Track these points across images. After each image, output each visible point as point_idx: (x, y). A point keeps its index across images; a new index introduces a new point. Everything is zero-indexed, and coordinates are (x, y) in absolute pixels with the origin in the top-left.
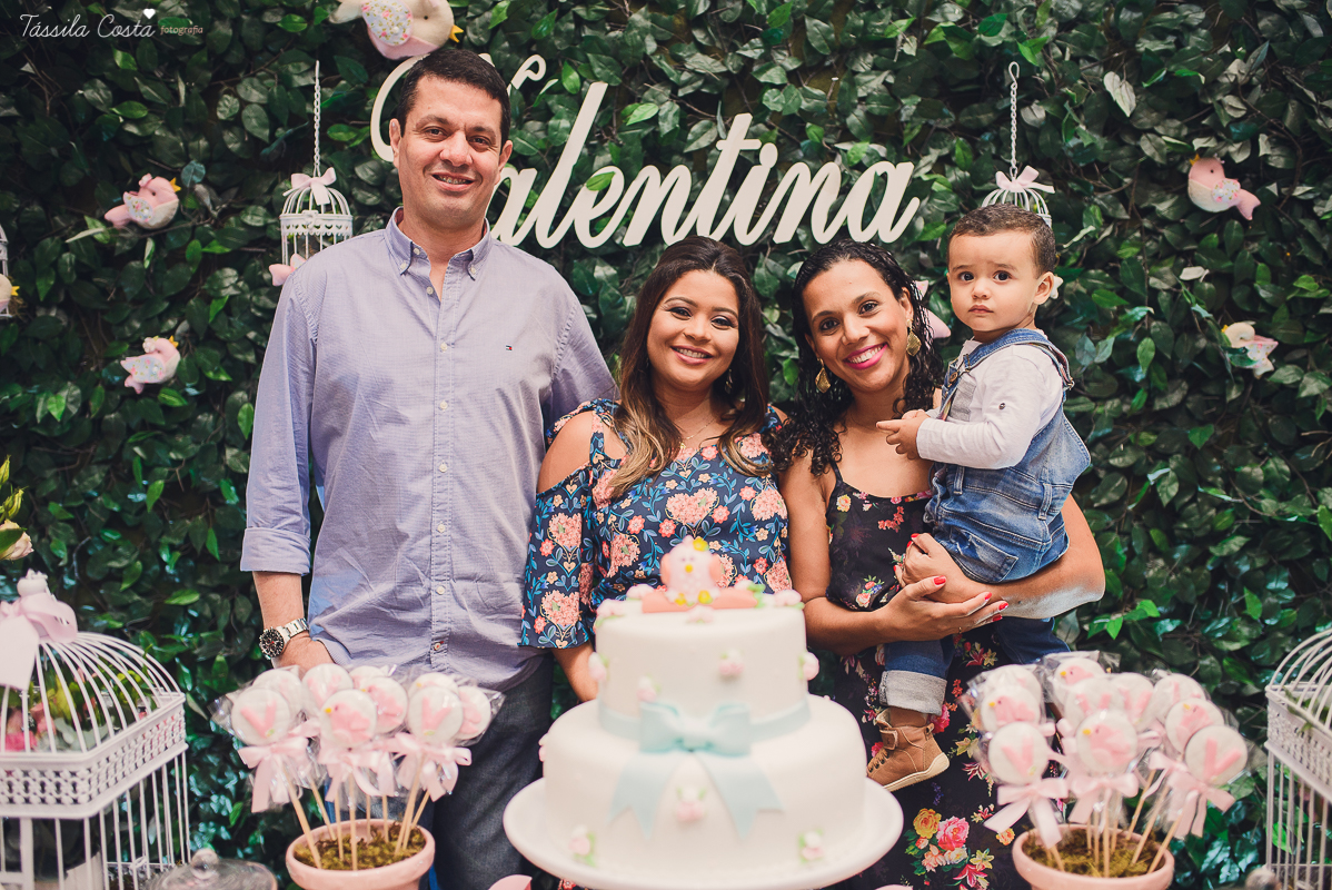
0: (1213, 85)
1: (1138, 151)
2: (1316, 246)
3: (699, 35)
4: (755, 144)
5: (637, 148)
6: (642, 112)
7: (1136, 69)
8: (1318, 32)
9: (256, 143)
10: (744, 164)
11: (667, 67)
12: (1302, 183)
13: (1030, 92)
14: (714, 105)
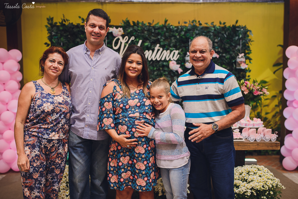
2: (225, 61)
3: (153, 34)
4: (159, 48)
5: (145, 48)
6: (146, 44)
8: (226, 36)
10: (158, 50)
11: (149, 38)
12: (224, 53)
14: (154, 43)
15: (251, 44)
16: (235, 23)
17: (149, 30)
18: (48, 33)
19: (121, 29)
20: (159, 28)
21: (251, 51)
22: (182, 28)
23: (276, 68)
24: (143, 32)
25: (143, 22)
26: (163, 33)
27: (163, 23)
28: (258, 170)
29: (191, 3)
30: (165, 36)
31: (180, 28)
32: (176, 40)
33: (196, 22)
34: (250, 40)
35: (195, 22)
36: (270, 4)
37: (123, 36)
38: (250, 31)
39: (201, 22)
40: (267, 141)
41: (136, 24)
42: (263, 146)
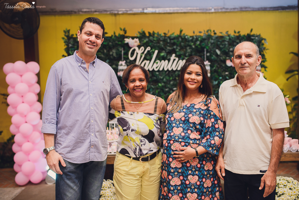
0: (229, 51)
1: (220, 59)
3: (168, 45)
4: (175, 58)
5: (161, 58)
6: (162, 54)
7: (220, 49)
9: (114, 57)
10: (174, 60)
11: (165, 49)
13: (207, 52)
14: (170, 53)
15: (266, 53)
16: (250, 32)
17: (164, 41)
18: (65, 46)
19: (137, 40)
20: (174, 38)
21: (265, 59)
22: (197, 37)
23: (288, 75)
24: (159, 43)
25: (158, 32)
26: (178, 43)
27: (178, 33)
28: (288, 182)
29: (203, 13)
30: (180, 46)
31: (195, 37)
32: (191, 50)
33: (211, 31)
34: (264, 48)
35: (209, 32)
36: (281, 12)
37: (139, 47)
38: (265, 39)
39: (216, 32)
40: (294, 152)
41: (152, 34)
42: (290, 157)
